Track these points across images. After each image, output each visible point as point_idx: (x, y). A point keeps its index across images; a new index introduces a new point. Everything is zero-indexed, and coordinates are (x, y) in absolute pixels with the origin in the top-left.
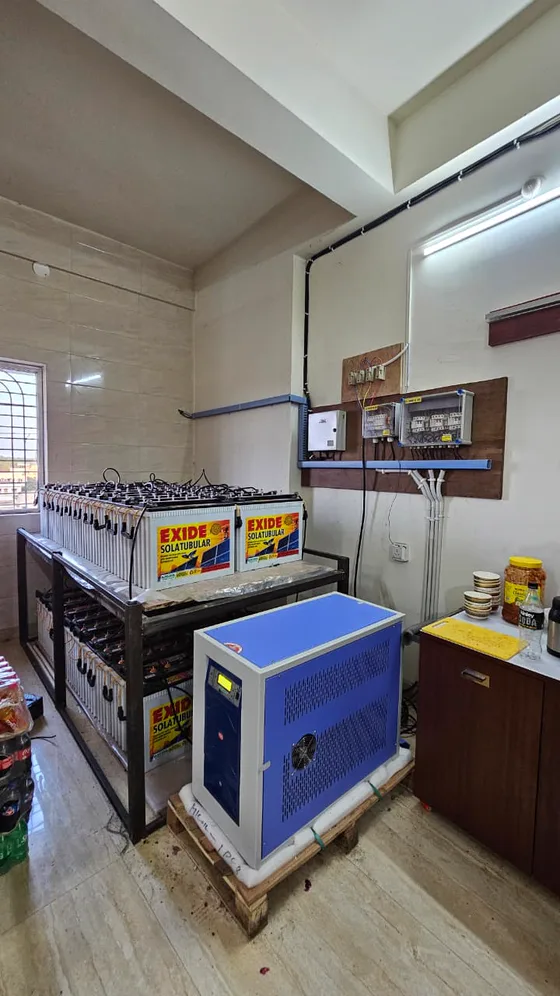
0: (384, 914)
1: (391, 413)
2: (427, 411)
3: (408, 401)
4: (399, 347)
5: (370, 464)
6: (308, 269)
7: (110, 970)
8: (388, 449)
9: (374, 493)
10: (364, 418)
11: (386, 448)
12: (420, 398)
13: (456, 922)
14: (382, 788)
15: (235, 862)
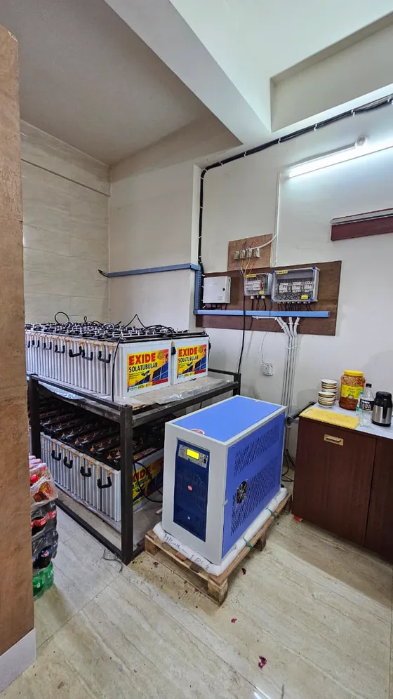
0: (291, 579)
1: (264, 280)
2: (291, 279)
3: (278, 272)
4: (270, 236)
5: (248, 313)
6: (203, 175)
7: (139, 639)
8: (262, 303)
9: (250, 332)
10: (246, 283)
11: (259, 302)
12: (287, 271)
13: (330, 576)
14: (275, 512)
15: (204, 563)
